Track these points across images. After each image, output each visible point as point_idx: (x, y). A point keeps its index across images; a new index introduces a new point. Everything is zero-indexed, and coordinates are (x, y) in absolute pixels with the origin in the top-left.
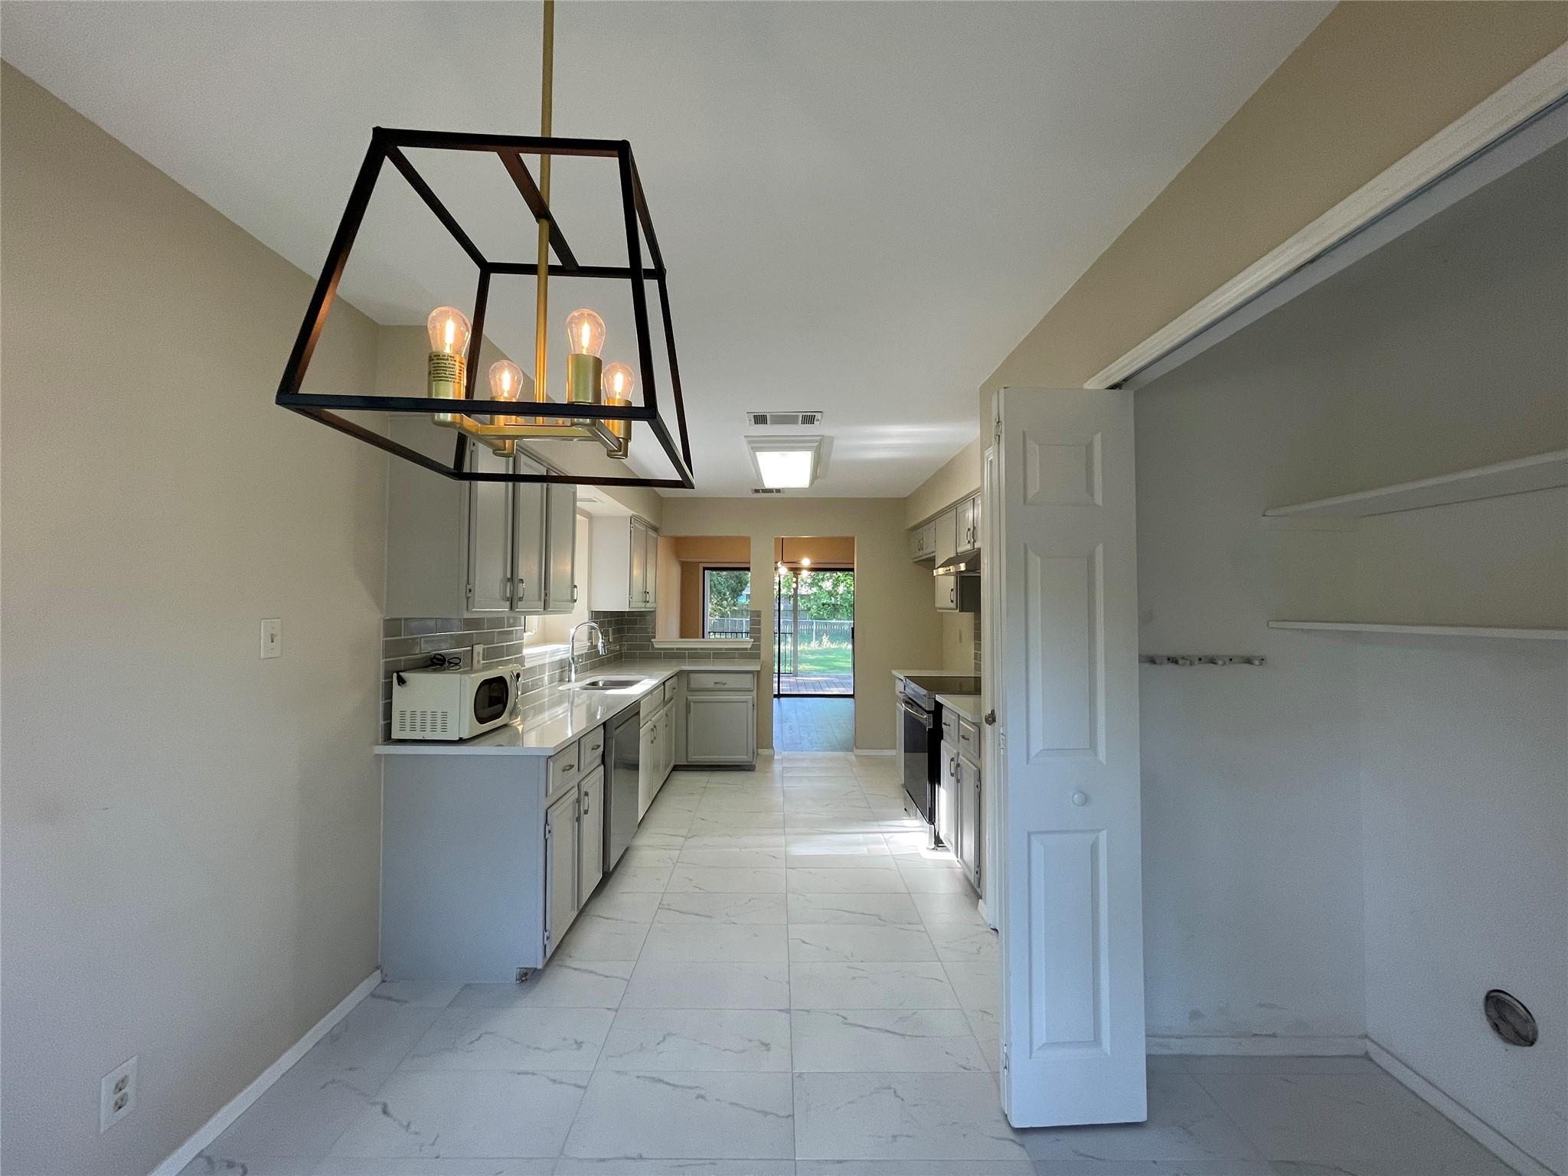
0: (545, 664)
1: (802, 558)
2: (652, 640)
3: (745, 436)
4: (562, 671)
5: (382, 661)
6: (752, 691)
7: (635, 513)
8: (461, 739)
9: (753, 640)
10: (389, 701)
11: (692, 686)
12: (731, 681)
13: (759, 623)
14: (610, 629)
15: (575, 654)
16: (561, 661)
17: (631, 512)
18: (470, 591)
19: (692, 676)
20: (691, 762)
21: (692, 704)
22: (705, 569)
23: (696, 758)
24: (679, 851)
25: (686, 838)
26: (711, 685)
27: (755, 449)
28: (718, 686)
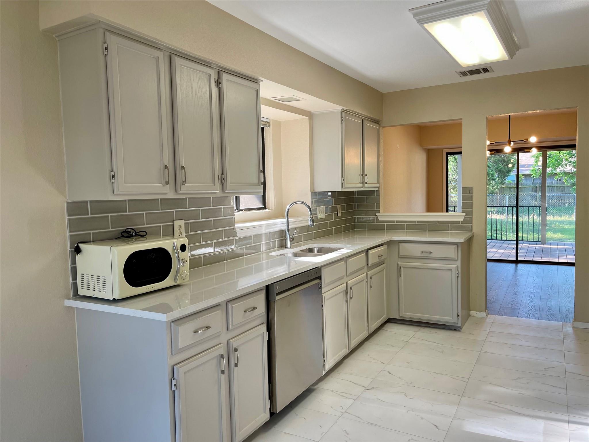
0: (260, 235)
1: (530, 136)
2: (377, 214)
3: (410, 10)
4: (282, 240)
5: (68, 234)
6: (457, 260)
7: (345, 108)
8: (114, 299)
9: (464, 214)
10: (74, 265)
11: (402, 253)
12: (437, 251)
13: (471, 198)
14: (339, 206)
15: (290, 227)
16: (281, 231)
17: (339, 108)
18: (113, 177)
19: (402, 245)
20: (402, 317)
21: (402, 268)
22: (448, 154)
23: (406, 314)
24: (353, 401)
25: (366, 389)
26: (419, 254)
27: (421, 22)
28: (424, 255)
